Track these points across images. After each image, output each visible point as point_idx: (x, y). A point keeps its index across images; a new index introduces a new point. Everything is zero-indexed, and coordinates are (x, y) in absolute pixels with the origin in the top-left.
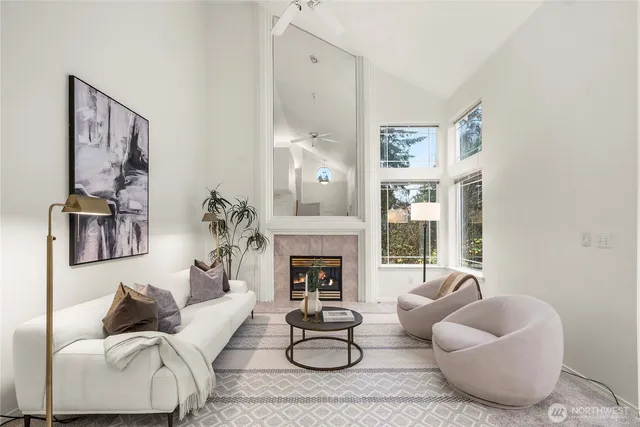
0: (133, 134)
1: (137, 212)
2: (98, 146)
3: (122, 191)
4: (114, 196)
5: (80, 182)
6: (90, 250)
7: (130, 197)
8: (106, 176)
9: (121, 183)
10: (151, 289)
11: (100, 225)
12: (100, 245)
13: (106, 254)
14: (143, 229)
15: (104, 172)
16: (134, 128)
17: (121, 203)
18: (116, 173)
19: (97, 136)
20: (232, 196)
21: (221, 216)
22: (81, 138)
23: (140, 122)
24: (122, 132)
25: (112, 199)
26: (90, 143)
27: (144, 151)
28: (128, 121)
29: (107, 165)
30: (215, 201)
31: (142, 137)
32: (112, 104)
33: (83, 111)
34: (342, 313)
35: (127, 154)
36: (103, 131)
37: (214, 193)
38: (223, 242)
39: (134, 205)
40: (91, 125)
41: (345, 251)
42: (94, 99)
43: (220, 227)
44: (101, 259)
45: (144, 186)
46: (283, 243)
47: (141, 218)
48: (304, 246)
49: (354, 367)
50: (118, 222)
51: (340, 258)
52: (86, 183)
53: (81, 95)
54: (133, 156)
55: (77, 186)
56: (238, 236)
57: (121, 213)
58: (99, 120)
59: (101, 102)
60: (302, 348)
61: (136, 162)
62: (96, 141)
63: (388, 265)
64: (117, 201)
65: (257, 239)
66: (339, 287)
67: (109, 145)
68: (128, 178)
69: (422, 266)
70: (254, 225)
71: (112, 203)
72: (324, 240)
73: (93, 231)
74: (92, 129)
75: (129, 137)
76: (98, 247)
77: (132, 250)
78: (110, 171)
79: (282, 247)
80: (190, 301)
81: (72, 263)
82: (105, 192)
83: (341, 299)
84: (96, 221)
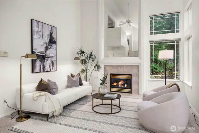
0: (51, 33)
1: (52, 57)
2: (39, 38)
3: (47, 51)
4: (45, 53)
5: (34, 49)
6: (37, 69)
7: (50, 53)
8: (42, 47)
9: (47, 49)
11: (40, 62)
12: (40, 67)
13: (42, 70)
14: (55, 63)
15: (41, 45)
16: (51, 31)
17: (47, 55)
18: (45, 45)
19: (39, 35)
20: (87, 51)
21: (84, 58)
22: (34, 37)
23: (53, 28)
24: (47, 33)
25: (44, 54)
26: (37, 38)
27: (55, 37)
28: (49, 29)
29: (42, 43)
30: (82, 52)
31: (54, 33)
32: (44, 25)
33: (35, 29)
34: (113, 95)
35: (49, 39)
36: (41, 34)
37: (81, 50)
38: (83, 67)
39: (51, 55)
40: (37, 32)
41: (133, 72)
42: (38, 24)
43: (84, 62)
44: (40, 72)
45: (55, 49)
46: (108, 68)
47: (53, 59)
48: (116, 70)
50: (46, 61)
51: (131, 75)
52: (36, 49)
53: (35, 24)
54: (51, 40)
55: (33, 50)
56: (90, 66)
57: (47, 58)
58: (40, 31)
59: (40, 25)
62: (39, 37)
63: (154, 79)
64: (45, 54)
65: (97, 66)
66: (130, 87)
67: (43, 37)
68: (49, 47)
70: (95, 61)
71: (44, 55)
72: (124, 67)
73: (38, 63)
74: (38, 33)
75: (49, 34)
76: (39, 68)
77: (51, 69)
78: (43, 45)
79: (107, 70)
80: (67, 87)
81: (33, 72)
82: (42, 52)
83: (131, 93)
84: (39, 60)
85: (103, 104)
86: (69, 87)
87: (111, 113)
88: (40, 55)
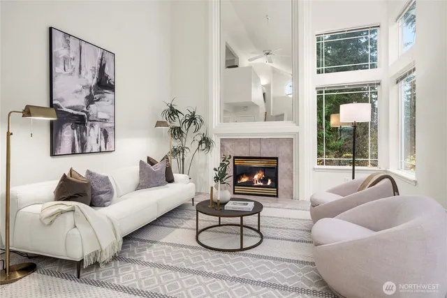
0: (101, 64)
1: (105, 120)
2: (71, 74)
3: (91, 106)
4: (85, 109)
5: (57, 100)
6: (66, 146)
7: (99, 110)
8: (77, 95)
9: (90, 100)
10: (89, 173)
11: (73, 129)
12: (74, 143)
13: (78, 150)
14: (110, 133)
15: (77, 92)
16: (102, 60)
17: (91, 114)
18: (87, 93)
19: (70, 67)
20: (184, 109)
21: (177, 124)
22: (58, 69)
23: (107, 55)
24: (90, 64)
25: (83, 111)
26: (65, 73)
27: (111, 76)
28: (96, 55)
29: (80, 87)
30: (173, 112)
31: (109, 66)
32: (83, 44)
33: (60, 50)
34: (244, 204)
35: (95, 79)
36: (76, 64)
37: (171, 107)
38: (176, 144)
39: (101, 116)
40: (65, 60)
41: (281, 152)
42: (68, 41)
43: (177, 132)
44: (74, 153)
45: (110, 102)
46: (228, 145)
47: (106, 125)
48: (245, 149)
49: (245, 252)
50: (88, 127)
51: (277, 158)
52: (62, 100)
53: (58, 39)
54: (100, 81)
55: (54, 102)
56: (191, 140)
57: (91, 121)
58: (72, 56)
59: (73, 43)
60: (216, 232)
61: (104, 84)
62: (69, 71)
63: (324, 167)
64: (87, 113)
65: (206, 142)
66: (275, 184)
67: (80, 73)
68: (97, 96)
69: (351, 167)
70: (202, 130)
71: (83, 114)
72: (262, 142)
73: (68, 133)
74: (67, 62)
75: (98, 66)
76: (71, 144)
77: (100, 148)
78: (81, 91)
79: (227, 149)
80: (139, 187)
81: (53, 154)
82: (77, 106)
83: (277, 196)
84: (70, 126)
85: (220, 225)
86: (141, 186)
87: (242, 249)
88: (73, 114)
